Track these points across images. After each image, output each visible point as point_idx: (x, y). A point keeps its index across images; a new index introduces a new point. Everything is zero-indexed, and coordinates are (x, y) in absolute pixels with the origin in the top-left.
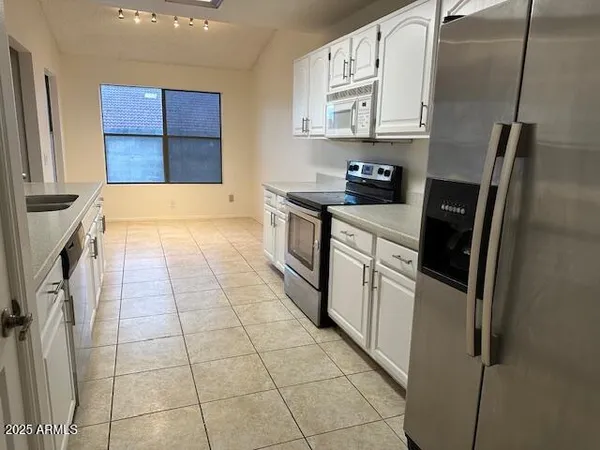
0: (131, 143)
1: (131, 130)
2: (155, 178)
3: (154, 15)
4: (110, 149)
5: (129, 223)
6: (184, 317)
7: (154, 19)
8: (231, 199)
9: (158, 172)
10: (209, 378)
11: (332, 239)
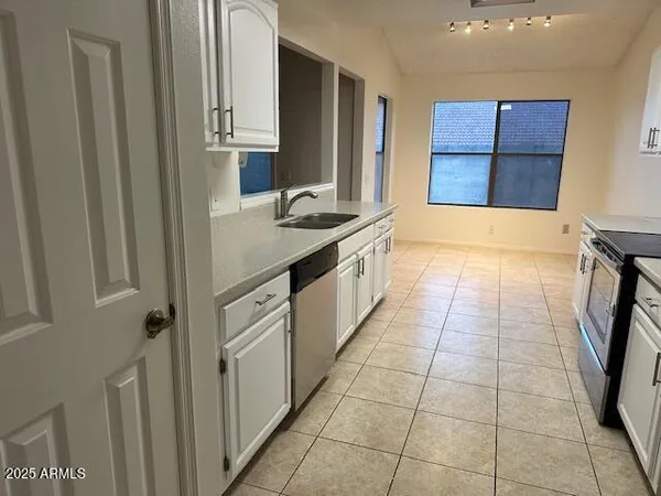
0: (457, 162)
1: (455, 147)
2: (477, 201)
3: (487, 22)
4: (436, 168)
5: (442, 245)
6: (440, 357)
7: (486, 26)
8: (566, 229)
9: (481, 194)
10: (427, 432)
11: (635, 306)
